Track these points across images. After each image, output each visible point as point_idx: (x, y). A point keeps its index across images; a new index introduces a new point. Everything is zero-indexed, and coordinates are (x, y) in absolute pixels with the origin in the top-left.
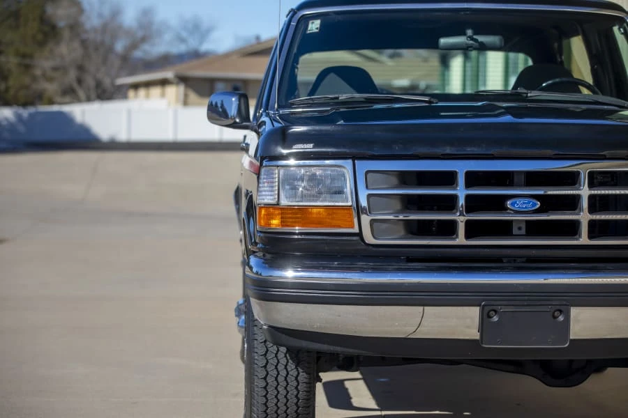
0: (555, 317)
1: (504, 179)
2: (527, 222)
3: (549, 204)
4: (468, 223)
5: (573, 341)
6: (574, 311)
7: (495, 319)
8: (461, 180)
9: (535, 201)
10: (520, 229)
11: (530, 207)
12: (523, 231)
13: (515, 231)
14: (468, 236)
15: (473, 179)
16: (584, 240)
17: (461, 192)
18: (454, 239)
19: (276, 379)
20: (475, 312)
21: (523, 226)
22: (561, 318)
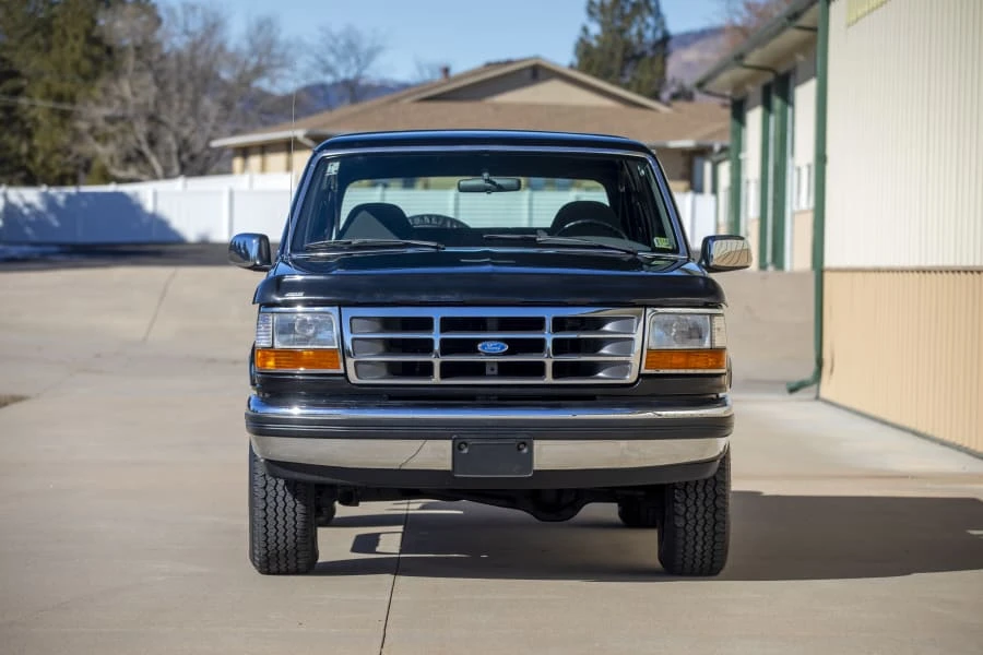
0: (519, 449)
1: (479, 324)
2: (499, 363)
3: (516, 347)
4: (443, 365)
5: (536, 472)
6: (537, 444)
7: (466, 451)
8: (437, 325)
9: (502, 344)
10: (492, 370)
11: (498, 350)
12: (496, 372)
13: (488, 372)
14: (443, 376)
15: (447, 325)
16: (548, 379)
17: (436, 336)
18: (430, 379)
19: (275, 510)
20: (448, 444)
21: (496, 367)
22: (525, 451)
